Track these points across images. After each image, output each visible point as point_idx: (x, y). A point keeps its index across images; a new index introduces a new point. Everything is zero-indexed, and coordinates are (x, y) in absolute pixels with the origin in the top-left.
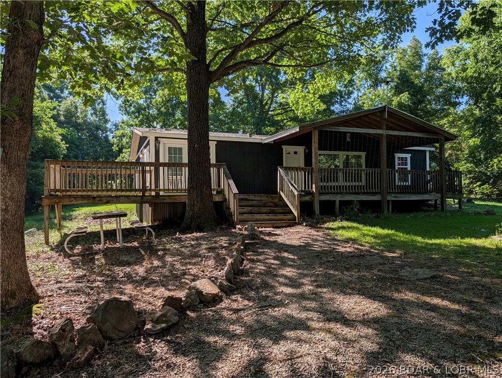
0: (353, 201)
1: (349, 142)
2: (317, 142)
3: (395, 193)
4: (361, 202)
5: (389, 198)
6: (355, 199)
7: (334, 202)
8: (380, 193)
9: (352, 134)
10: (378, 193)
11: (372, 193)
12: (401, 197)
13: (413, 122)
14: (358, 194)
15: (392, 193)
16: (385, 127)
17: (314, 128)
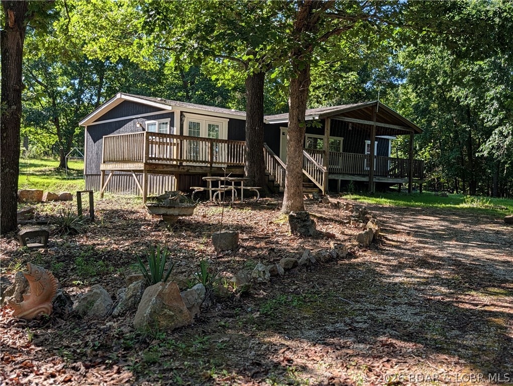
0: (350, 181)
1: (350, 130)
2: (329, 128)
3: (378, 176)
4: (356, 182)
5: (375, 180)
6: (352, 180)
7: (336, 181)
8: (368, 175)
9: (353, 123)
10: (367, 175)
11: (363, 175)
12: (382, 180)
13: (394, 116)
14: (353, 175)
15: (376, 176)
16: (375, 119)
17: (328, 117)
